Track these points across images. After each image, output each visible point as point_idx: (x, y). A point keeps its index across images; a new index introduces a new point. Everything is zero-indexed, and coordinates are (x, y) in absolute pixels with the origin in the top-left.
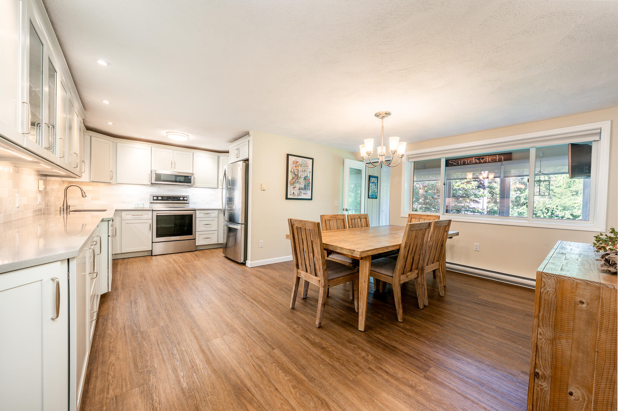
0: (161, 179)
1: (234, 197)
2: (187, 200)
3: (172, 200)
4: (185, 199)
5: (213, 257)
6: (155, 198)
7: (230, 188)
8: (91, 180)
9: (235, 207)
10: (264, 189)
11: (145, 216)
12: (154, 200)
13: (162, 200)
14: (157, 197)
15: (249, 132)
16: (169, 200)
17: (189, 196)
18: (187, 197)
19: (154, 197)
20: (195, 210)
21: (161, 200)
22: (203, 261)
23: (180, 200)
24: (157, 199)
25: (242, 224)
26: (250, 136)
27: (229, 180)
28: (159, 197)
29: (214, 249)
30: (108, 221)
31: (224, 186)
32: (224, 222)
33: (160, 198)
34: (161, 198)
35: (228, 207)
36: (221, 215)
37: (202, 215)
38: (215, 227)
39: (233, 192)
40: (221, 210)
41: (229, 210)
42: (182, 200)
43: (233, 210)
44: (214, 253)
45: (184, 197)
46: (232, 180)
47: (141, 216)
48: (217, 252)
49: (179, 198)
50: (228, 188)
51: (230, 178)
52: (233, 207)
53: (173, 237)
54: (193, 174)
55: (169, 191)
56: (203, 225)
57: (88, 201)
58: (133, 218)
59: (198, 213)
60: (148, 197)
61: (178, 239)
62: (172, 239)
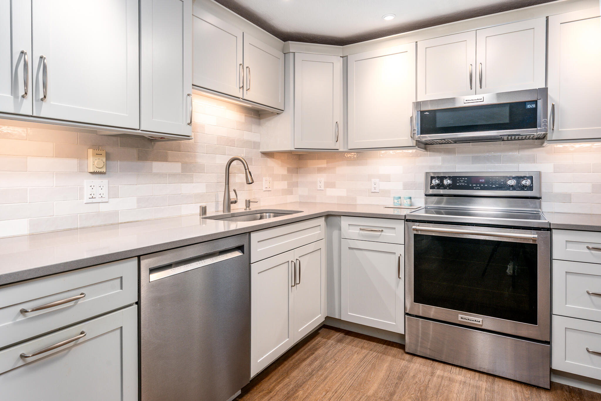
0: (435, 125)
2: (530, 188)
4: (524, 183)
6: (436, 182)
8: (295, 148)
11: (388, 234)
12: (432, 187)
14: (441, 179)
17: (539, 174)
19: (434, 178)
20: (549, 229)
21: (450, 187)
23: (508, 188)
24: (440, 186)
28: (446, 178)
33: (447, 182)
34: (449, 182)
37: (581, 252)
42: (515, 189)
45: (519, 179)
47: (379, 233)
49: (505, 182)
53: (463, 314)
54: (544, 92)
55: (476, 160)
56: (588, 293)
57: (321, 189)
58: (363, 236)
59: (565, 242)
60: (421, 179)
61: (481, 323)
62: (460, 319)
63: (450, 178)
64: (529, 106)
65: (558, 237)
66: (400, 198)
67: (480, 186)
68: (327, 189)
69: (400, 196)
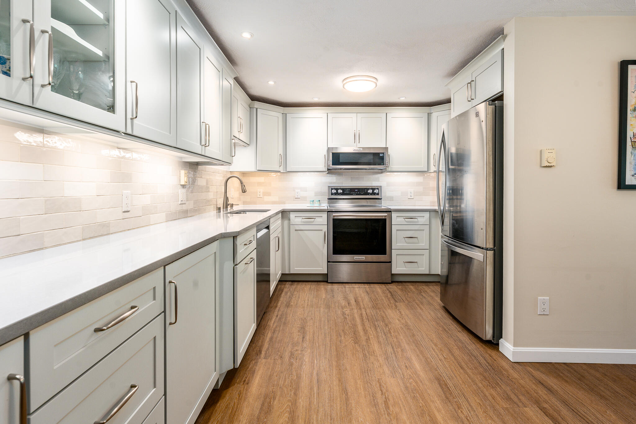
0: (339, 161)
1: (462, 187)
2: (378, 194)
3: (357, 194)
4: (375, 191)
5: (421, 306)
6: (334, 191)
7: (454, 170)
8: (257, 169)
9: (466, 206)
10: (549, 165)
11: (318, 220)
12: (332, 194)
13: (343, 194)
14: (337, 189)
15: (503, 28)
16: (352, 195)
17: (381, 187)
18: (378, 189)
19: (333, 189)
20: (390, 212)
22: (403, 313)
23: (368, 194)
24: (337, 194)
25: (487, 249)
26: (505, 37)
27: (451, 153)
28: (339, 189)
29: (424, 284)
30: (234, 237)
31: (442, 167)
32: (442, 237)
34: (341, 191)
35: (450, 206)
36: (437, 222)
37: (401, 220)
38: (424, 243)
39: (462, 176)
40: (435, 211)
41: (453, 212)
42: (371, 194)
43: (460, 212)
44: (424, 295)
45: (373, 189)
46: (457, 154)
47: (314, 220)
48: (428, 291)
49: (367, 191)
50: (449, 169)
51: (453, 150)
52: (460, 206)
53: (356, 256)
54: (386, 149)
55: (352, 179)
56: (404, 237)
57: (260, 197)
58: (304, 222)
59: (396, 217)
60: (326, 190)
61: (364, 259)
62: (355, 259)
63: (341, 189)
64: (381, 155)
65: (394, 215)
66: (314, 201)
67: (356, 193)
68: (265, 197)
69: (313, 200)
